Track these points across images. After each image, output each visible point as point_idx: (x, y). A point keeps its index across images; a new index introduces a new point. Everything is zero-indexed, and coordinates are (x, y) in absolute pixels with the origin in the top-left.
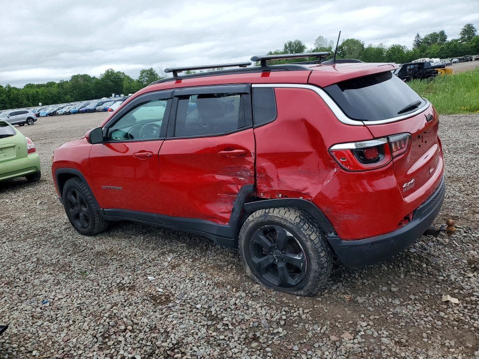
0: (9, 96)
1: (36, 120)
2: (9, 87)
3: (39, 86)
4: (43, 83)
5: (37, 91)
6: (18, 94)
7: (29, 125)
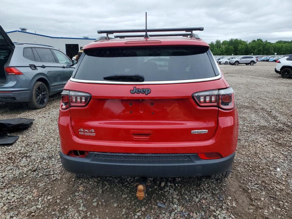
0: (263, 47)
1: (256, 63)
2: (266, 41)
3: (285, 42)
4: (288, 41)
5: (282, 46)
6: (270, 47)
7: (251, 65)
